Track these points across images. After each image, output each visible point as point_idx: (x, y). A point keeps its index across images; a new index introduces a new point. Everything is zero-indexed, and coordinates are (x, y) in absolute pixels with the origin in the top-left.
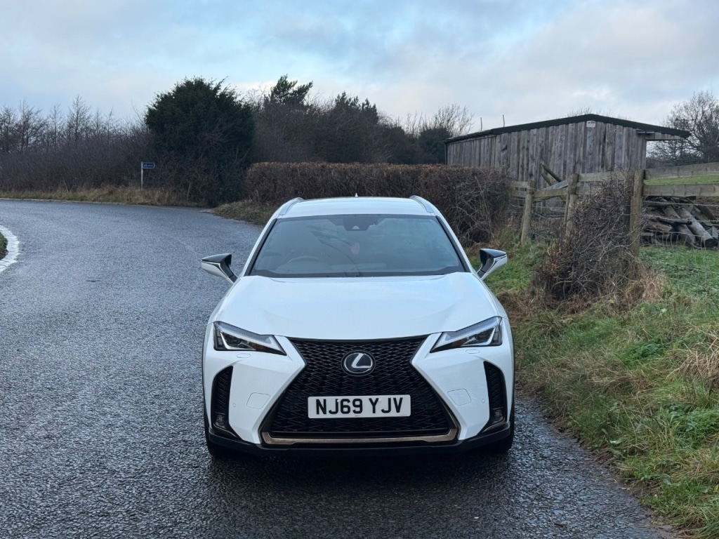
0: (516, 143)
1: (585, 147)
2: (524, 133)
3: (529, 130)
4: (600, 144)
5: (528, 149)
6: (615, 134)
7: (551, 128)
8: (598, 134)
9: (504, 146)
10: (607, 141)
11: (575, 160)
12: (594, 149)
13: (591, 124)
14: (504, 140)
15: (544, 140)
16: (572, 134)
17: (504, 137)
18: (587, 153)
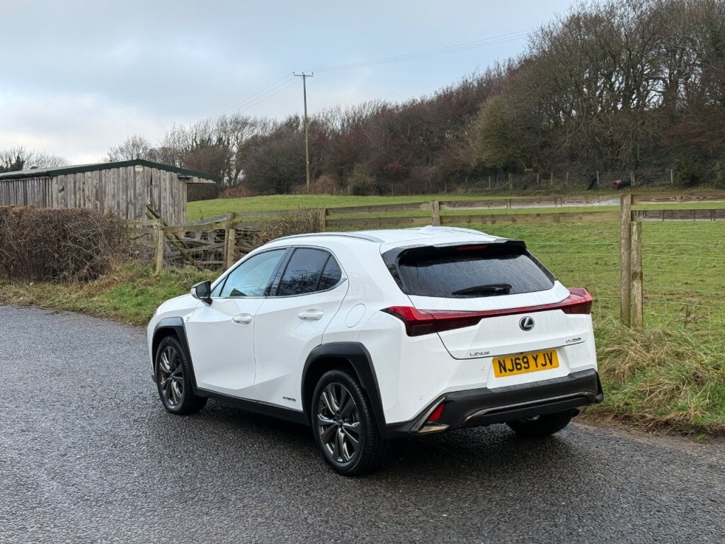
0: (72, 185)
1: (135, 189)
2: (79, 175)
3: (84, 172)
4: (148, 186)
5: (83, 190)
6: (160, 177)
7: (103, 171)
8: (145, 177)
9: (61, 188)
10: (153, 183)
11: (127, 201)
12: (143, 191)
13: (139, 169)
14: (61, 182)
15: (98, 182)
16: (123, 176)
17: (61, 178)
18: (137, 194)
